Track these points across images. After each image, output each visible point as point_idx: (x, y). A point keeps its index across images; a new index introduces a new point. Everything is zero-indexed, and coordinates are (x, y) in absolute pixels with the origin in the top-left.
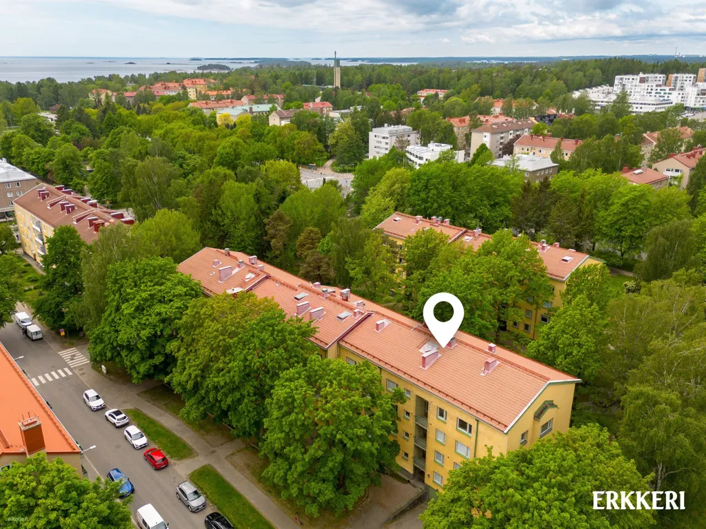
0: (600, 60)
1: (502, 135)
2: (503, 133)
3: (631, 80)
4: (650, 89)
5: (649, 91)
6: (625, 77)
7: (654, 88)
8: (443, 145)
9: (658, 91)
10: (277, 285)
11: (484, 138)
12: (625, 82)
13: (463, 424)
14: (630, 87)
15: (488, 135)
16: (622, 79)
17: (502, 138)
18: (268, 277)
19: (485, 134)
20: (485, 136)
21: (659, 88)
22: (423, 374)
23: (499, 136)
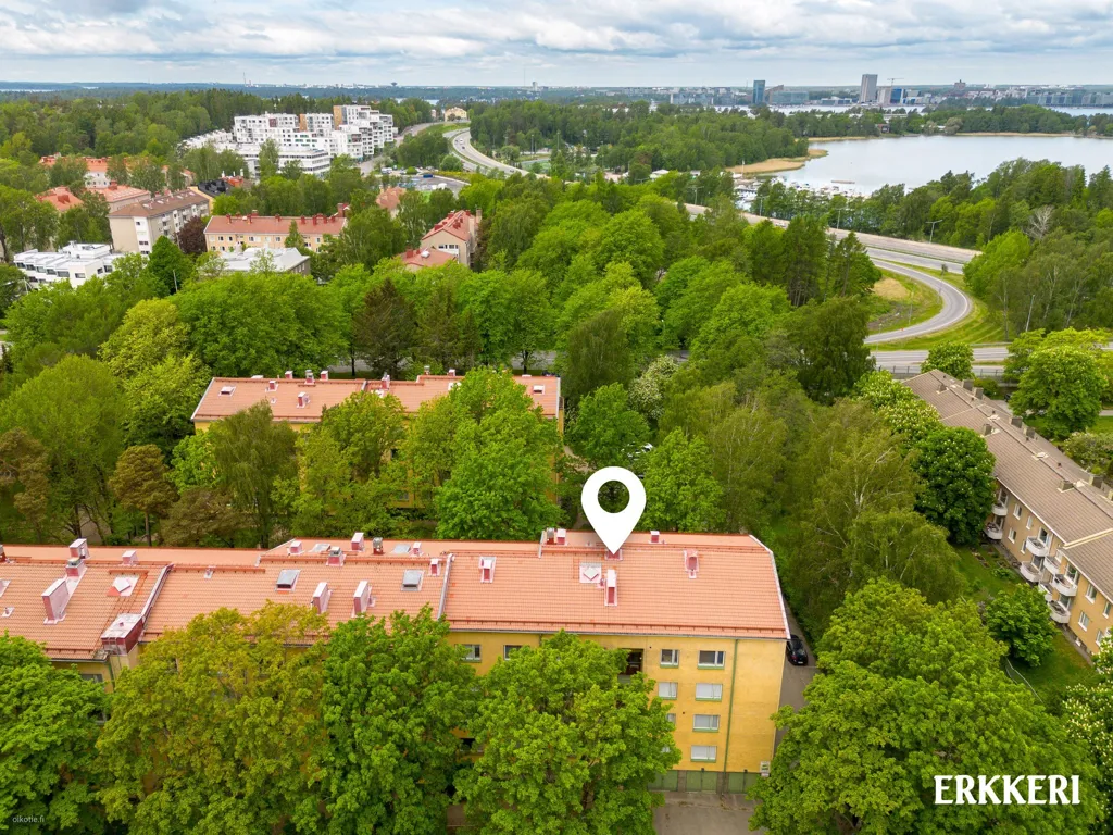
0: (201, 92)
1: (164, 219)
2: (164, 216)
3: (257, 123)
4: (286, 135)
5: (287, 138)
6: (248, 118)
7: (292, 133)
8: (95, 246)
9: (299, 138)
10: (206, 576)
11: (137, 227)
12: (250, 126)
13: (706, 656)
14: (259, 133)
15: (143, 220)
16: (244, 121)
17: (165, 223)
18: (170, 570)
19: (137, 219)
20: (139, 223)
21: (299, 134)
22: (618, 613)
23: (161, 220)
